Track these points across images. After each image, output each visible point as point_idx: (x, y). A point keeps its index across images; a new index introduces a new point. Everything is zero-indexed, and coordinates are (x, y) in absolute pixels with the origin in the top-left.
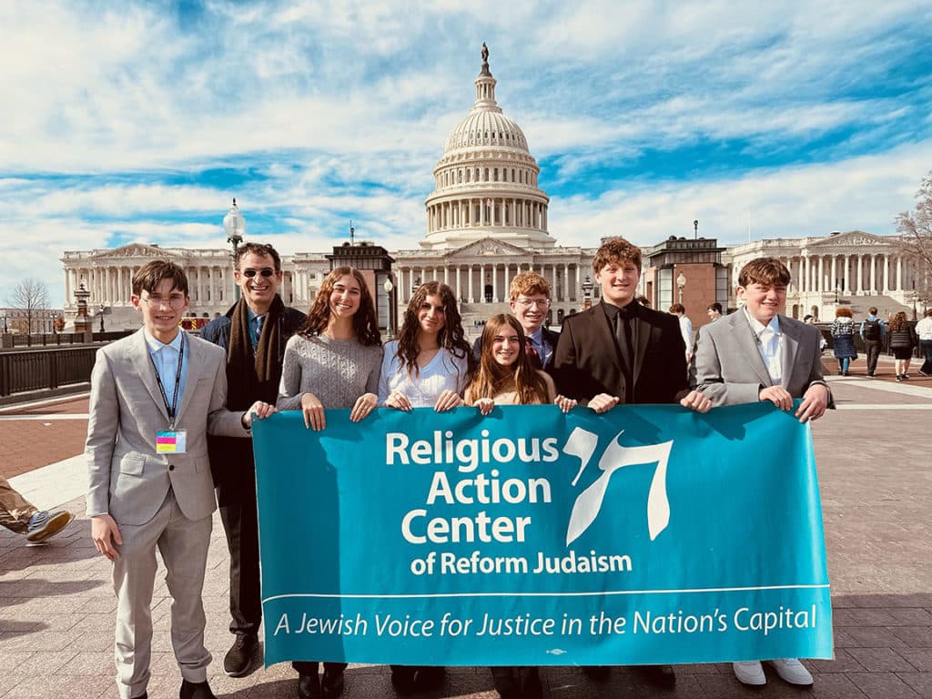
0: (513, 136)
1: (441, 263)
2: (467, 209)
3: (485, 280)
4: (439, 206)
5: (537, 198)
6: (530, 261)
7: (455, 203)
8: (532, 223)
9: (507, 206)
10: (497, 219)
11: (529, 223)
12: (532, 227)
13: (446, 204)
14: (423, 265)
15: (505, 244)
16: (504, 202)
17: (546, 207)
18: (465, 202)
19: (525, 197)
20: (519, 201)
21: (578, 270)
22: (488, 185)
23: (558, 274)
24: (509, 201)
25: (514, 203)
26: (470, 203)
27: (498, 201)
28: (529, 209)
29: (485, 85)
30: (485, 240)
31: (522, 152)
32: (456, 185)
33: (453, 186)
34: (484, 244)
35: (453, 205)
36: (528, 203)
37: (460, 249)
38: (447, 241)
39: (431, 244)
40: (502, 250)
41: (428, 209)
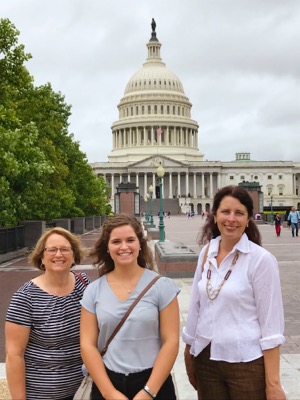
0: (174, 83)
1: (125, 172)
2: (143, 133)
4: (122, 130)
5: (190, 126)
6: (186, 170)
7: (134, 129)
8: (187, 143)
9: (170, 131)
10: (163, 140)
11: (185, 143)
12: (187, 145)
13: (128, 129)
14: (113, 172)
15: (169, 159)
16: (168, 129)
17: (197, 131)
18: (141, 128)
19: (182, 125)
20: (178, 128)
21: (219, 177)
22: (156, 117)
23: (205, 179)
24: (171, 128)
25: (175, 129)
26: (144, 129)
27: (164, 128)
28: (185, 133)
29: (154, 47)
30: (156, 156)
31: (180, 94)
32: (134, 116)
33: (132, 117)
34: (155, 159)
35: (132, 130)
36: (184, 129)
37: (139, 163)
38: (128, 155)
39: (116, 157)
40: (167, 163)
41: (114, 132)
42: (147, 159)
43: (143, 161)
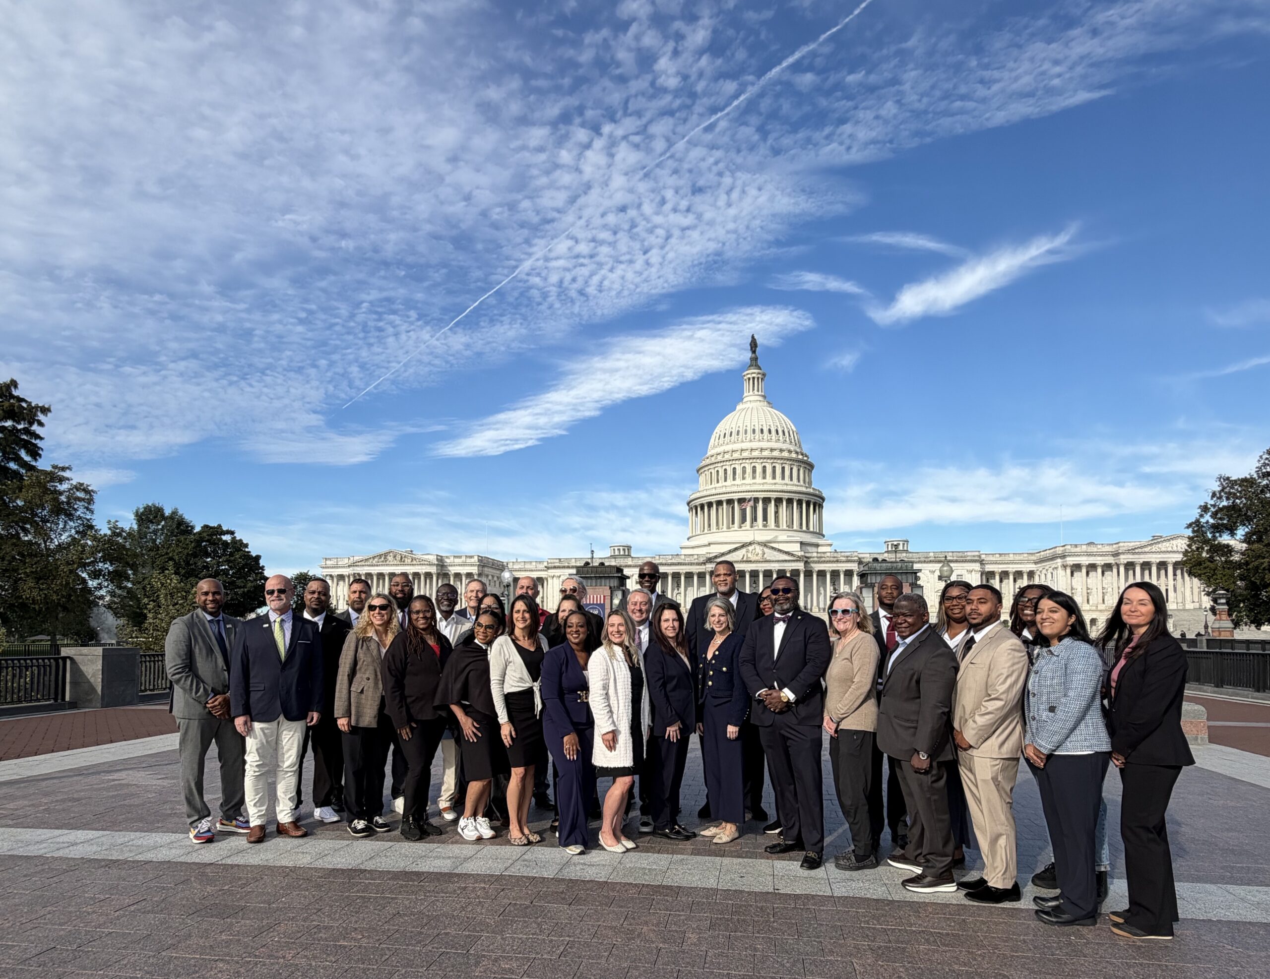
0: (783, 432)
1: (701, 569)
2: (733, 508)
3: (750, 586)
4: (702, 506)
5: (810, 498)
6: (801, 566)
7: (719, 503)
8: (805, 525)
9: (776, 506)
10: (765, 519)
11: (801, 524)
12: (804, 528)
13: (710, 505)
14: (683, 569)
15: (773, 548)
16: (773, 502)
17: (821, 506)
18: (730, 502)
19: (797, 496)
20: (790, 501)
22: (755, 484)
23: (832, 581)
24: (779, 501)
25: (784, 503)
26: (736, 503)
27: (767, 501)
28: (801, 508)
29: (754, 378)
30: (750, 544)
31: (793, 448)
32: (720, 484)
33: (717, 485)
34: (751, 548)
35: (717, 505)
36: (800, 502)
37: (723, 554)
38: (709, 544)
39: (693, 548)
40: (770, 554)
41: (691, 509)
42: (736, 549)
43: (730, 552)
